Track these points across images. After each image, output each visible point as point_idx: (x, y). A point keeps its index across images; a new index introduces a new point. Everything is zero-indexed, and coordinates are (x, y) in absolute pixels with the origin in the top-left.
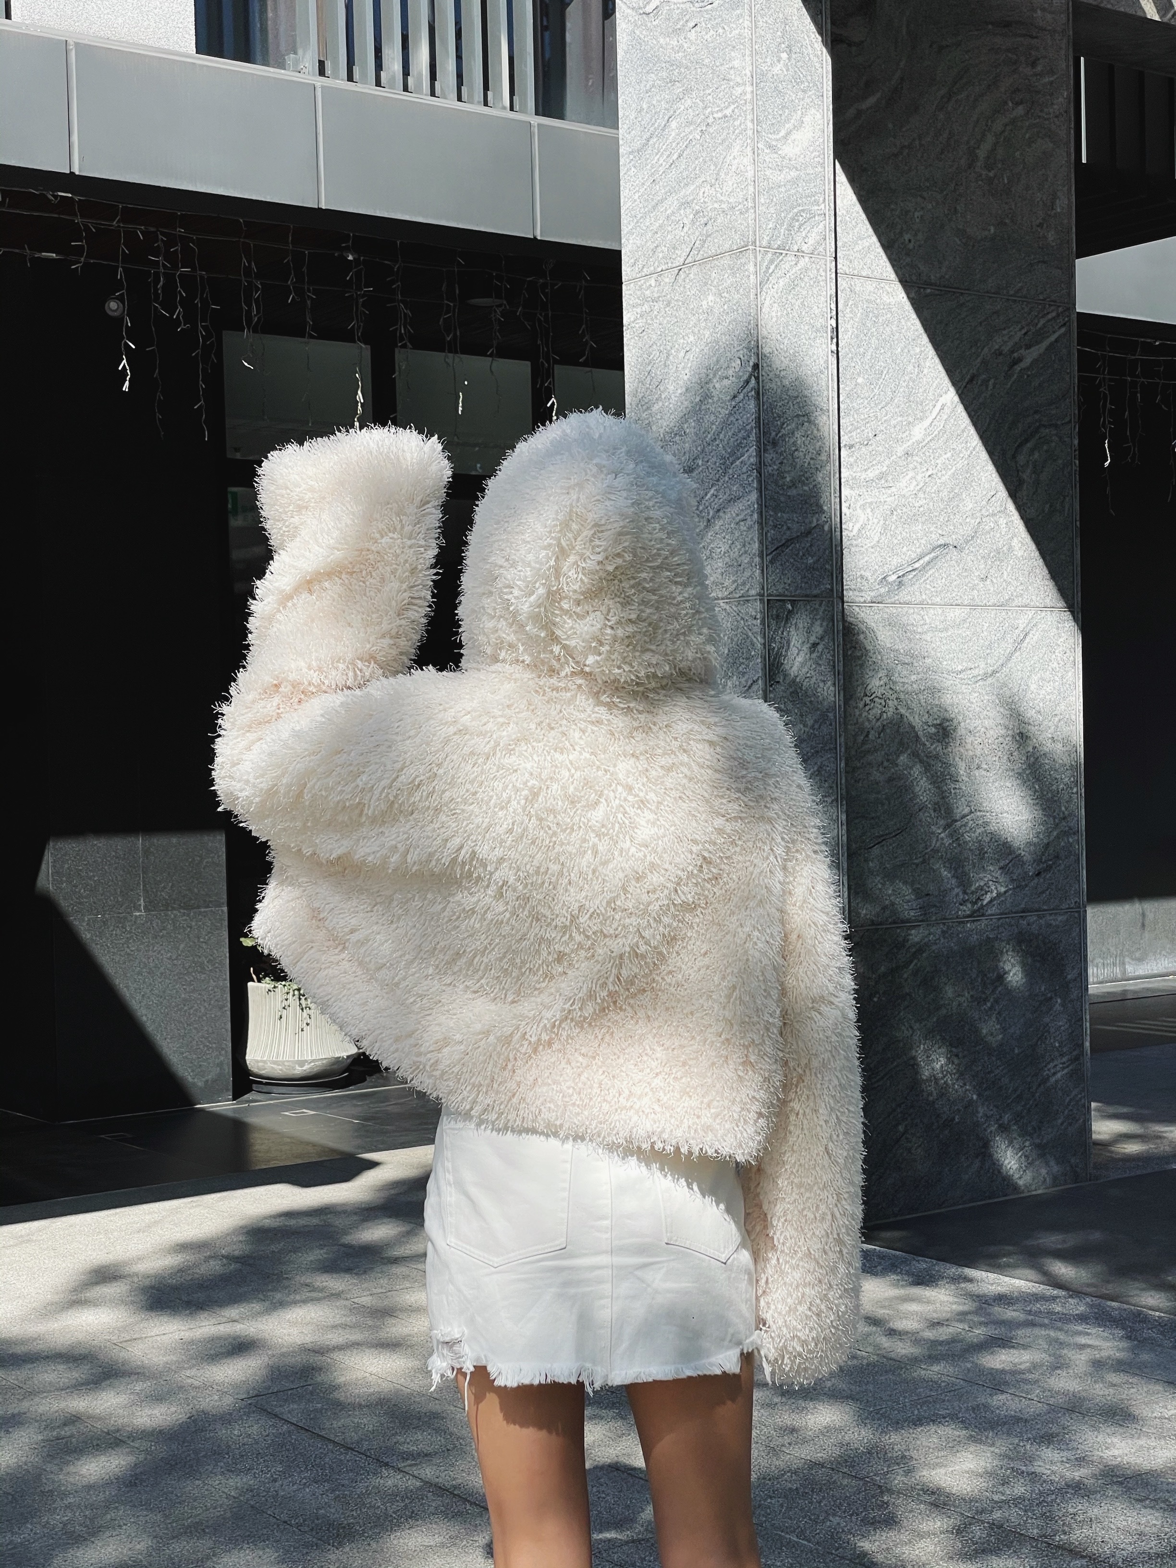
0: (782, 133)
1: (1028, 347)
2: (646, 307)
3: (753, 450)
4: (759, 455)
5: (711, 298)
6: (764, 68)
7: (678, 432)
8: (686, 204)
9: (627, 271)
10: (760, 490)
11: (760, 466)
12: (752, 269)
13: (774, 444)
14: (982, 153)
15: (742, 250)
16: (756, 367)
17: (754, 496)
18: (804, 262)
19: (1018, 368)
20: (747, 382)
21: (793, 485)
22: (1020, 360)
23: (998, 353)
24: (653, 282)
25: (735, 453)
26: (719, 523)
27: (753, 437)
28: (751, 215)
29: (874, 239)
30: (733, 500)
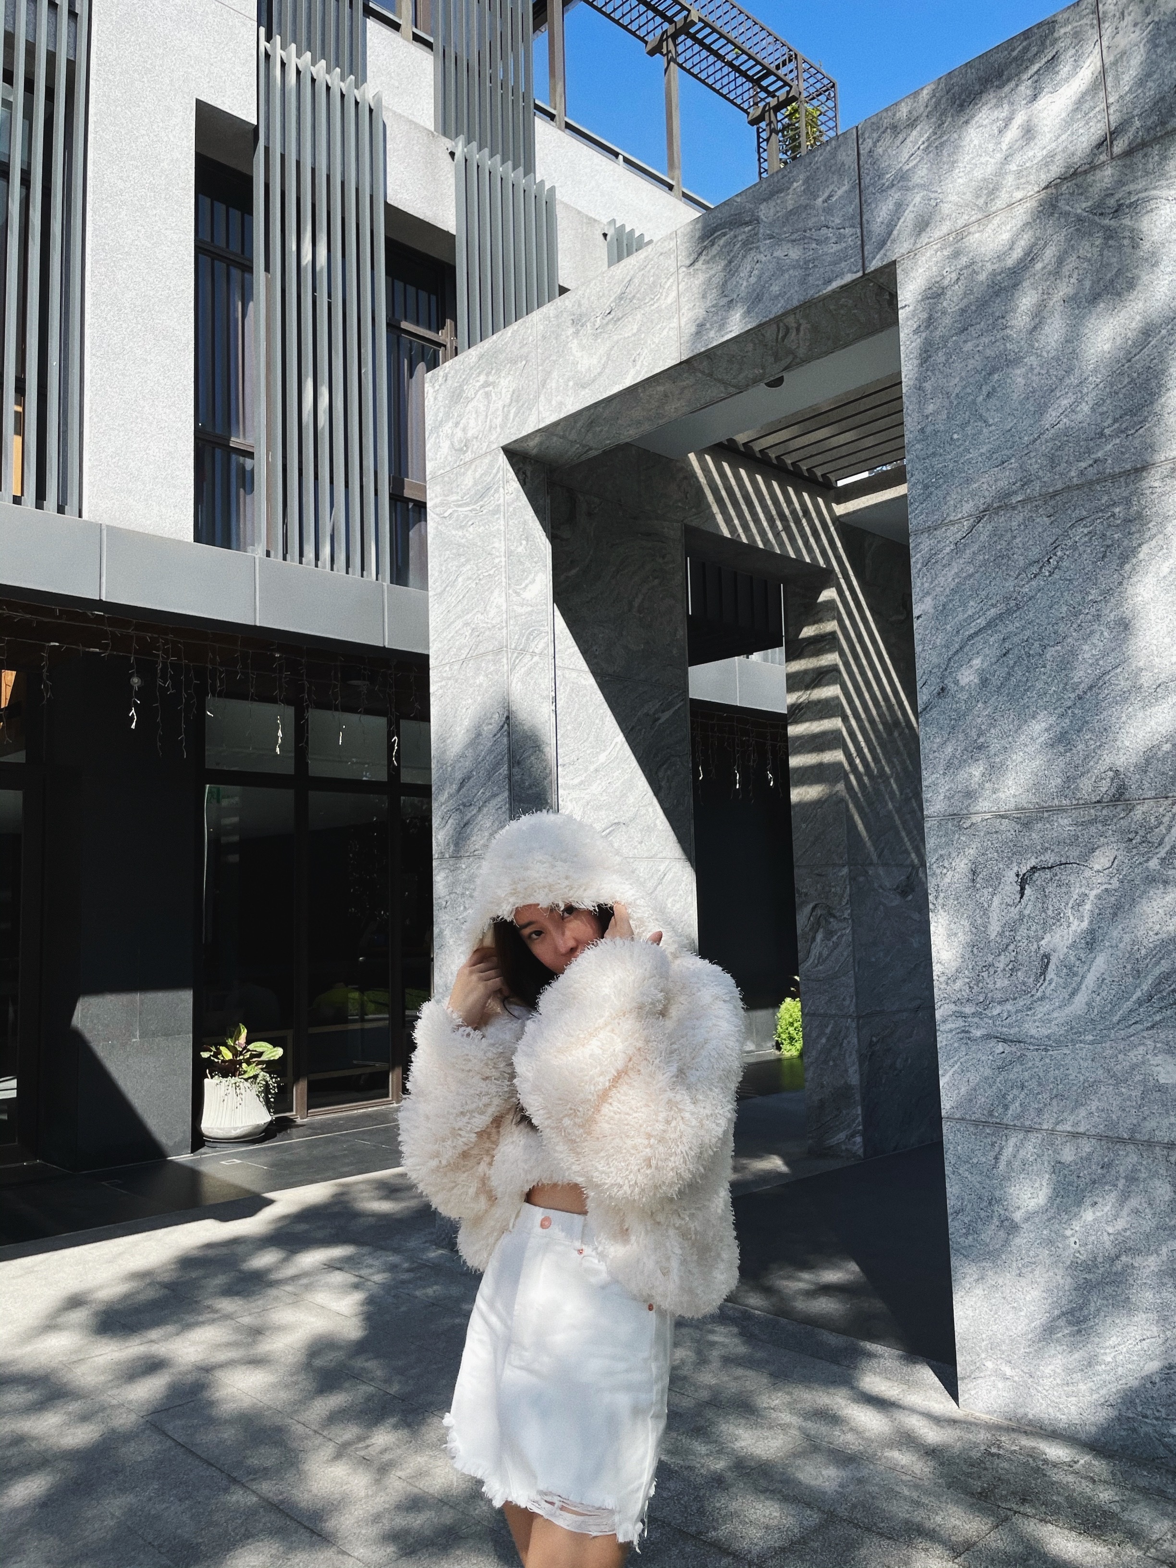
0: (523, 585)
1: (663, 711)
2: (443, 683)
3: (506, 767)
4: (510, 769)
5: (481, 678)
6: (512, 548)
7: (463, 756)
8: (467, 624)
9: (432, 662)
10: (510, 790)
11: (510, 776)
12: (505, 660)
13: (519, 763)
14: (636, 604)
15: (499, 651)
16: (508, 718)
17: (506, 794)
18: (536, 659)
19: (658, 723)
20: (502, 727)
21: (530, 787)
22: (659, 719)
23: (647, 715)
24: (447, 668)
25: (496, 766)
26: (485, 810)
27: (506, 758)
28: (504, 631)
29: (576, 648)
30: (494, 796)
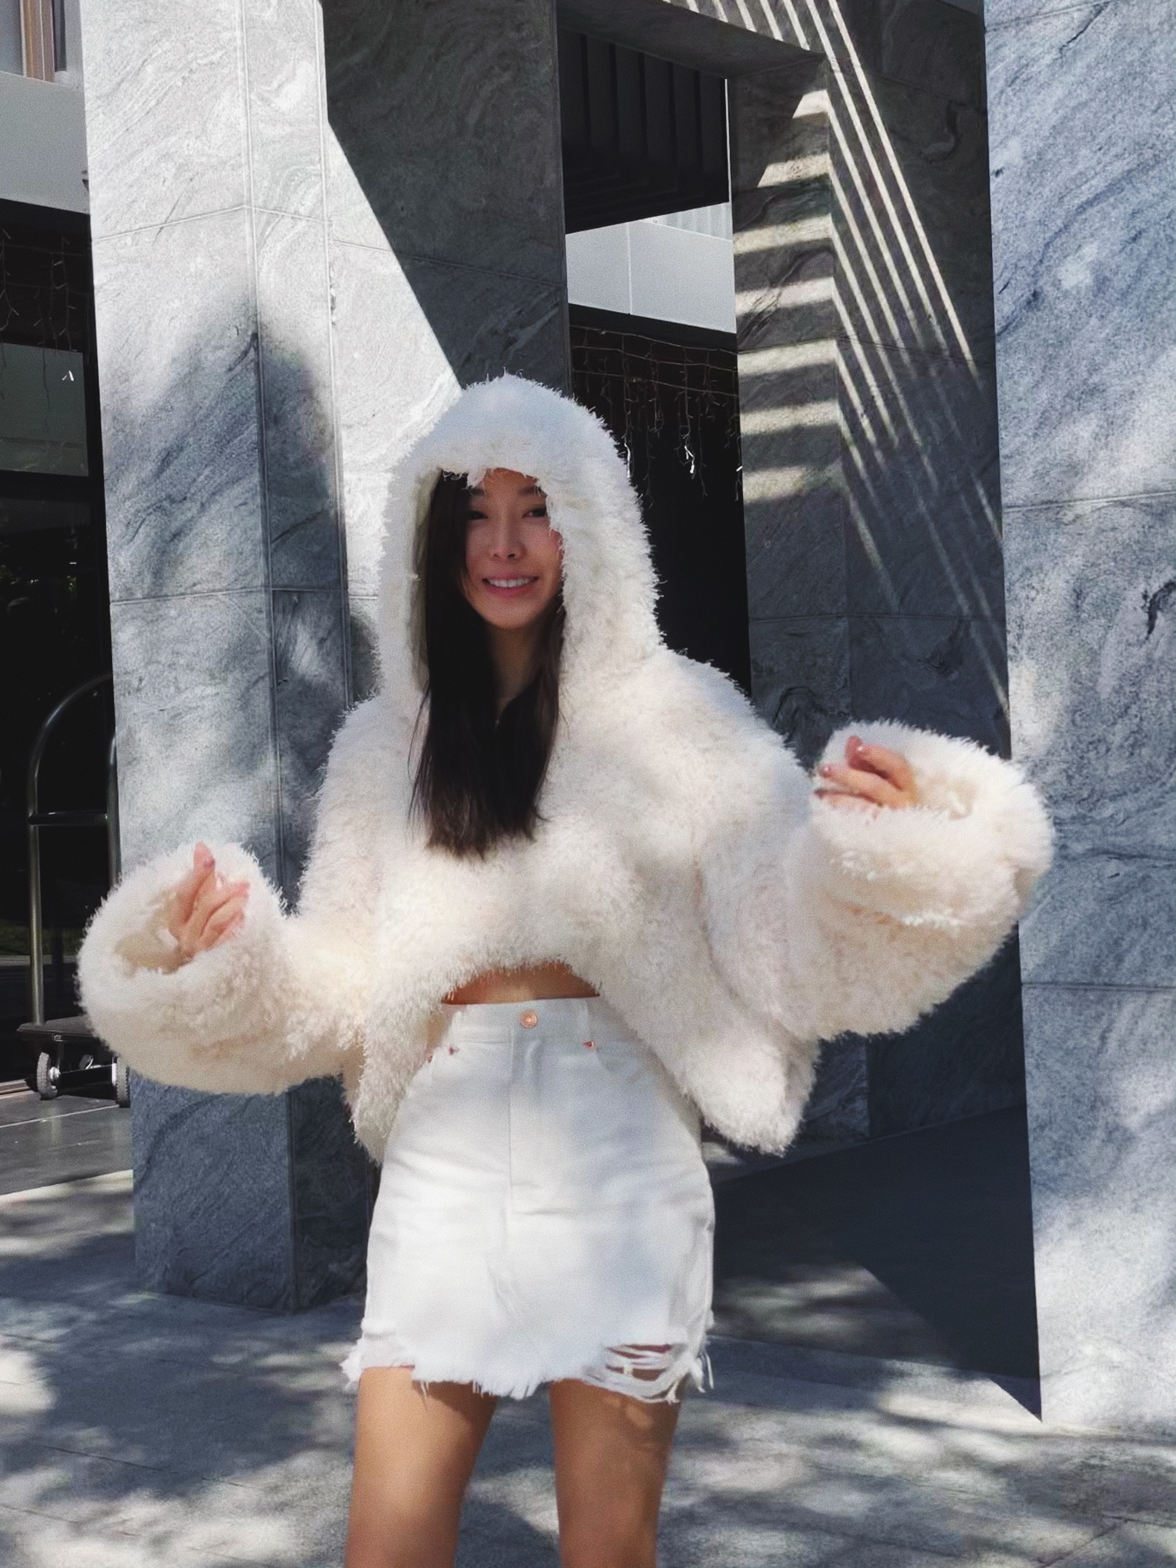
0: (275, 85)
1: (522, 327)
2: (121, 268)
3: (253, 428)
4: (261, 433)
5: (199, 260)
6: (255, 14)
7: (165, 408)
8: (166, 156)
9: (96, 228)
10: (263, 471)
11: (261, 446)
12: (247, 229)
13: (276, 421)
15: (237, 207)
16: (255, 336)
17: (256, 478)
18: (301, 225)
19: (512, 349)
20: (245, 353)
21: (298, 466)
22: (515, 340)
23: (494, 332)
24: (129, 240)
25: (234, 427)
26: (214, 509)
27: (253, 412)
28: (244, 171)
29: (366, 205)
30: (235, 481)
